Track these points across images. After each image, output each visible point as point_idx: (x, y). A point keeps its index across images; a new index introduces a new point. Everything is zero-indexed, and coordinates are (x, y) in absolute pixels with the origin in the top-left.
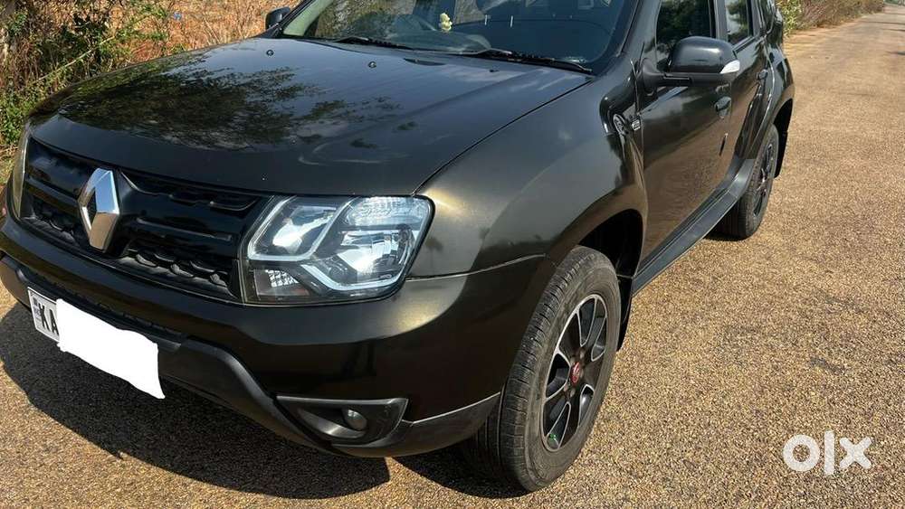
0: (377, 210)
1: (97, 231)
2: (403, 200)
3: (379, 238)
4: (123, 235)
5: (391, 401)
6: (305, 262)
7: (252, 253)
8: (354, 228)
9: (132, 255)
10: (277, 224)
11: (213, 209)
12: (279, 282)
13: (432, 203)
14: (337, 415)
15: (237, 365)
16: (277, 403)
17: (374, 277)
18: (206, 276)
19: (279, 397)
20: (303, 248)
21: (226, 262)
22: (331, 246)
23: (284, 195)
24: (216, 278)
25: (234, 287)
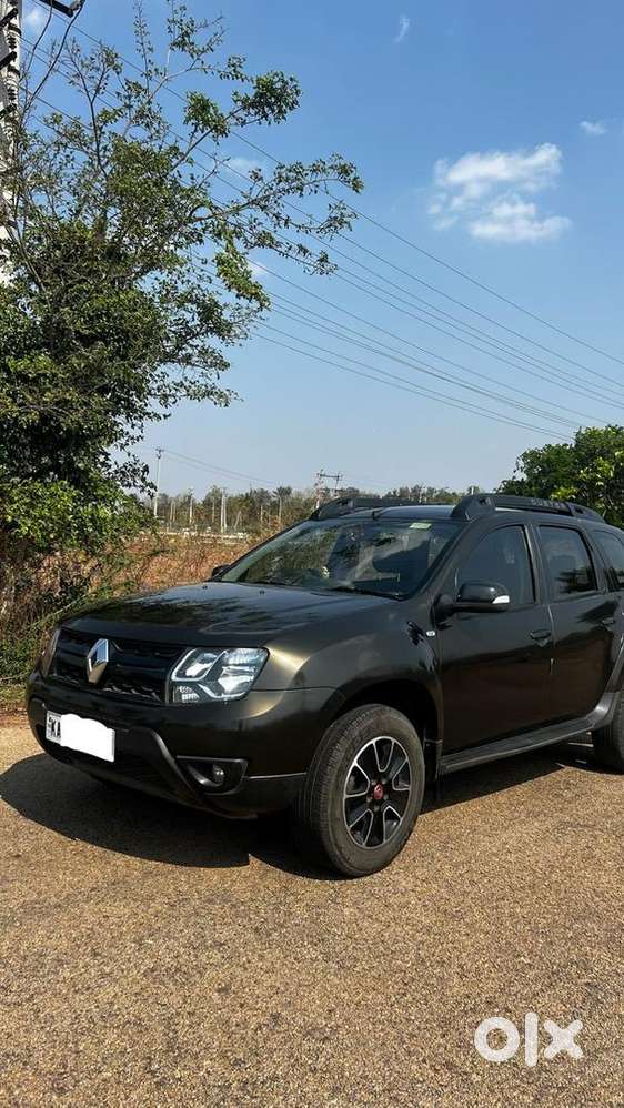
0: (242, 656)
1: (94, 674)
2: (255, 650)
3: (243, 673)
4: (108, 675)
5: (238, 760)
6: (199, 682)
7: (174, 678)
8: (227, 665)
9: (110, 687)
10: (189, 663)
11: (157, 657)
12: (188, 696)
13: (269, 653)
14: (209, 773)
15: (161, 741)
16: (177, 761)
17: (232, 693)
18: (149, 693)
19: (178, 757)
20: (198, 676)
21: (160, 683)
22: (214, 675)
23: (194, 647)
24: (154, 694)
25: (163, 698)
